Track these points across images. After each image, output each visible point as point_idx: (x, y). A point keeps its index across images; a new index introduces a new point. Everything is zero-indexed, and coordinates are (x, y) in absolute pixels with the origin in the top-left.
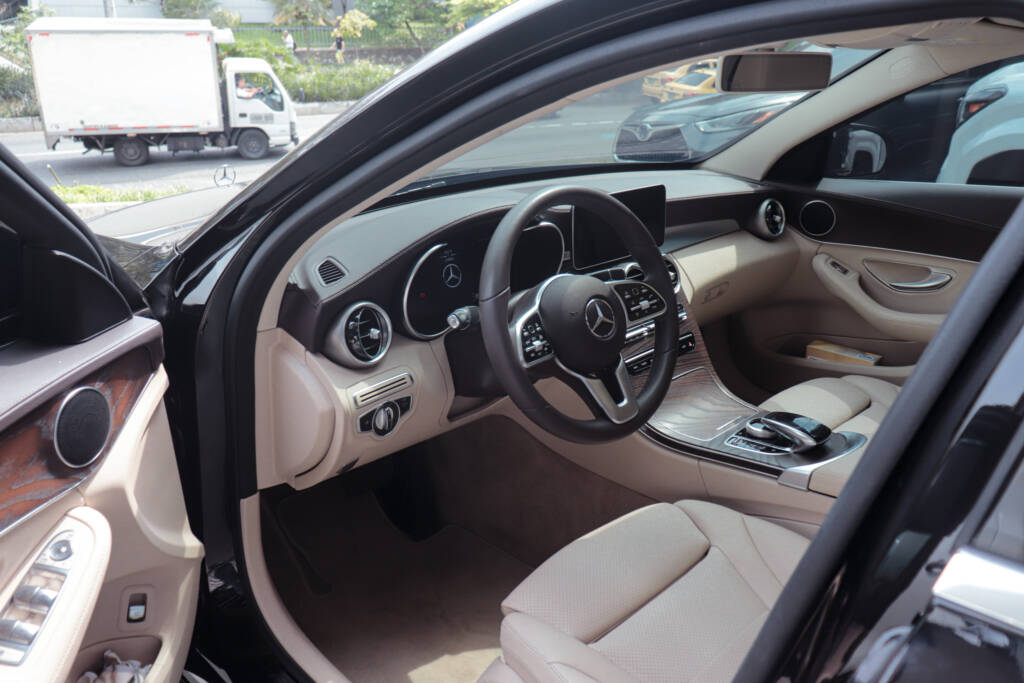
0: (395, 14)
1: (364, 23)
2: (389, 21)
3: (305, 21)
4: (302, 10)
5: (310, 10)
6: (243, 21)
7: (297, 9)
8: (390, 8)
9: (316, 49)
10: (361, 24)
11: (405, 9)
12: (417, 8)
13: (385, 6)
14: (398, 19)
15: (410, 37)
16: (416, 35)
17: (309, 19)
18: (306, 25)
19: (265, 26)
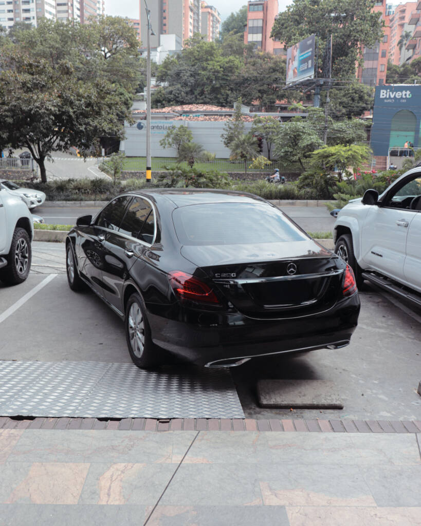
0: (294, 155)
2: (290, 159)
3: (245, 158)
4: (244, 153)
5: (248, 153)
6: (216, 157)
7: (242, 152)
8: (291, 152)
9: (250, 173)
10: (264, 162)
11: (299, 153)
12: (305, 153)
13: (289, 152)
14: (295, 158)
15: (301, 167)
17: (248, 158)
18: (245, 160)
19: (228, 160)
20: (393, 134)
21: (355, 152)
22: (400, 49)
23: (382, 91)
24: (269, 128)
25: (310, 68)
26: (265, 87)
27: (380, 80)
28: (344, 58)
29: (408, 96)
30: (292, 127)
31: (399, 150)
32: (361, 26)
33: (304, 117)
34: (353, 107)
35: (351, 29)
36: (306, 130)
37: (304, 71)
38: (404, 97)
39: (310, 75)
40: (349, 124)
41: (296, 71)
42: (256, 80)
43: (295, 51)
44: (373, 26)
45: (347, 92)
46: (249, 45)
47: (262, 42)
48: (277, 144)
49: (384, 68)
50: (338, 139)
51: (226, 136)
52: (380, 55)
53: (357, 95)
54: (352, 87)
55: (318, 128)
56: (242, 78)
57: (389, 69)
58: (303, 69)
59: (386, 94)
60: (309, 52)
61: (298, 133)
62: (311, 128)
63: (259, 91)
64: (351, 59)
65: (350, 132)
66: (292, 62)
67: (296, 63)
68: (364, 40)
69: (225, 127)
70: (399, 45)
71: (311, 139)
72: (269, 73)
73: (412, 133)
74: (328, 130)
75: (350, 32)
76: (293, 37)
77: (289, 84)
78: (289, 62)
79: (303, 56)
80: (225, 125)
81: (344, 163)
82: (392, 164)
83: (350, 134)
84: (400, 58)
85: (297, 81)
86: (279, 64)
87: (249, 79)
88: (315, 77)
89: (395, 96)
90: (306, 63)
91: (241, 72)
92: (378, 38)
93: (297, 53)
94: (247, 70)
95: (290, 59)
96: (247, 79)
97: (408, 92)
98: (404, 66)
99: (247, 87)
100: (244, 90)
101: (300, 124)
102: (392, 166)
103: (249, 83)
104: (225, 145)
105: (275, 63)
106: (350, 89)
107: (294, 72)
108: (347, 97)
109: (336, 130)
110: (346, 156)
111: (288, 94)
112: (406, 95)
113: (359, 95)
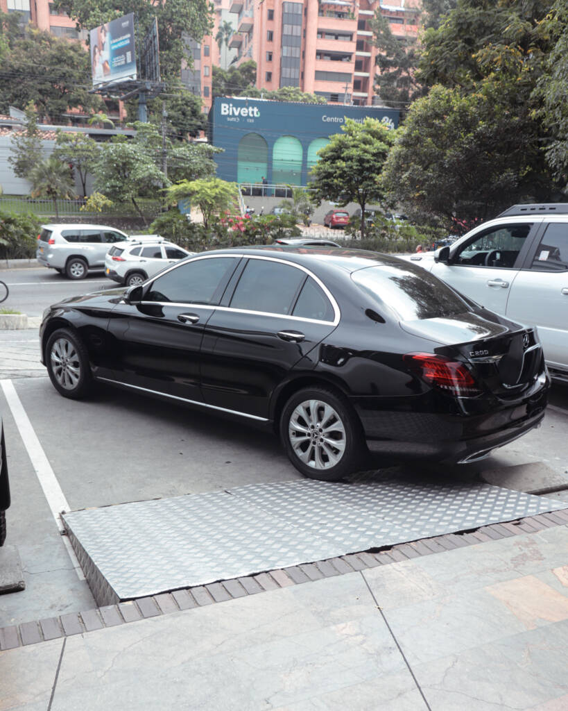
0: (124, 192)
1: (104, 202)
2: (119, 197)
3: (54, 195)
4: (53, 187)
5: (59, 187)
6: (5, 193)
7: (49, 186)
8: (120, 187)
9: (62, 217)
10: (102, 203)
11: (131, 189)
12: (141, 188)
13: (117, 186)
14: (127, 196)
15: (134, 209)
16: (140, 208)
17: (59, 195)
18: (55, 198)
19: (22, 197)
20: (241, 164)
21: (223, 189)
22: (220, 46)
23: (223, 105)
24: (83, 150)
25: (130, 64)
26: (48, 86)
27: (205, 88)
28: (167, 52)
29: (256, 115)
30: (118, 150)
31: (251, 187)
32: (185, 8)
33: (130, 137)
34: (185, 125)
35: (174, 10)
36: (138, 156)
37: (120, 68)
38: (251, 115)
39: (131, 74)
40: (193, 149)
41: (108, 67)
42: (33, 74)
43: (103, 34)
44: (200, 10)
45: (174, 102)
46: (12, 16)
47: (30, 12)
48: (98, 176)
49: (209, 72)
50: (182, 171)
51: (16, 161)
52: (202, 52)
53: (189, 108)
54: (181, 97)
55: (154, 153)
56: (10, 69)
57: (214, 74)
58: (119, 64)
59: (229, 109)
60: (126, 39)
61: (127, 159)
62: (145, 152)
63: (40, 91)
64: (176, 55)
65: (197, 161)
66: (100, 51)
67: (106, 55)
68: (191, 29)
69: (11, 145)
70: (218, 40)
71: (148, 169)
72: (52, 64)
73: (264, 165)
74: (167, 157)
75: (172, 15)
76: (91, 12)
77: (98, 85)
78: (94, 51)
79: (116, 43)
80: (12, 142)
81: (212, 205)
82: (248, 207)
83: (196, 163)
84: (220, 59)
85: (111, 81)
86: (65, 51)
87: (21, 70)
88: (138, 77)
89: (240, 113)
90: (123, 56)
91: (7, 58)
92: (207, 28)
93: (106, 39)
94: (17, 55)
95: (96, 46)
96: (18, 71)
97: (256, 110)
98: (232, 70)
99: (20, 83)
100: (15, 87)
101: (129, 147)
102: (249, 210)
103: (22, 77)
104: (15, 174)
105: (60, 49)
106: (180, 99)
107: (105, 68)
108: (177, 109)
109: (179, 158)
110: (214, 194)
111: (85, 99)
112: (253, 113)
113: (192, 108)
